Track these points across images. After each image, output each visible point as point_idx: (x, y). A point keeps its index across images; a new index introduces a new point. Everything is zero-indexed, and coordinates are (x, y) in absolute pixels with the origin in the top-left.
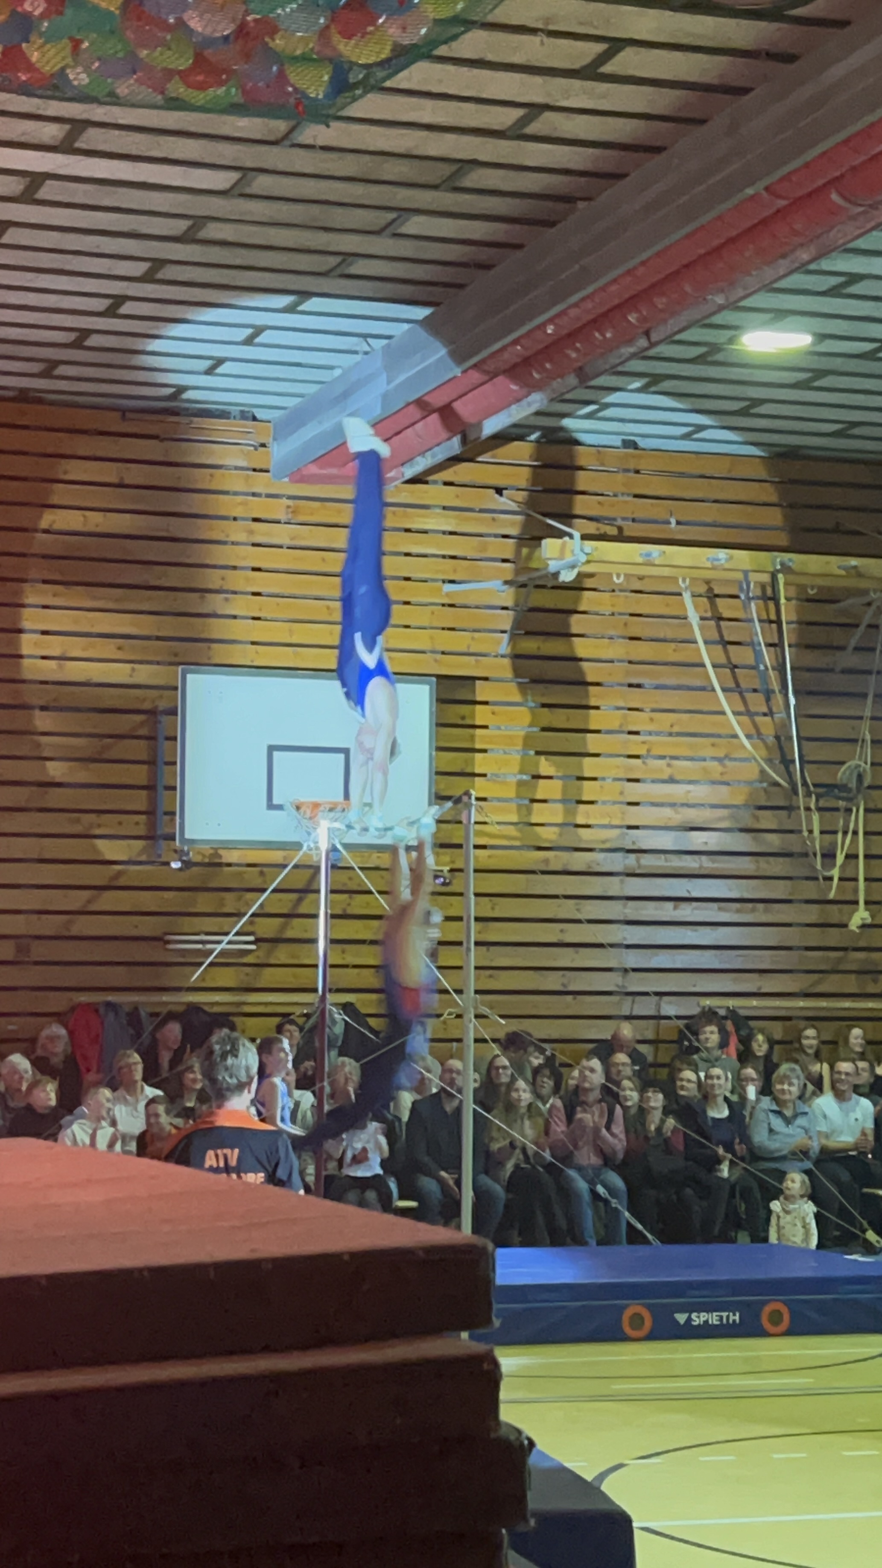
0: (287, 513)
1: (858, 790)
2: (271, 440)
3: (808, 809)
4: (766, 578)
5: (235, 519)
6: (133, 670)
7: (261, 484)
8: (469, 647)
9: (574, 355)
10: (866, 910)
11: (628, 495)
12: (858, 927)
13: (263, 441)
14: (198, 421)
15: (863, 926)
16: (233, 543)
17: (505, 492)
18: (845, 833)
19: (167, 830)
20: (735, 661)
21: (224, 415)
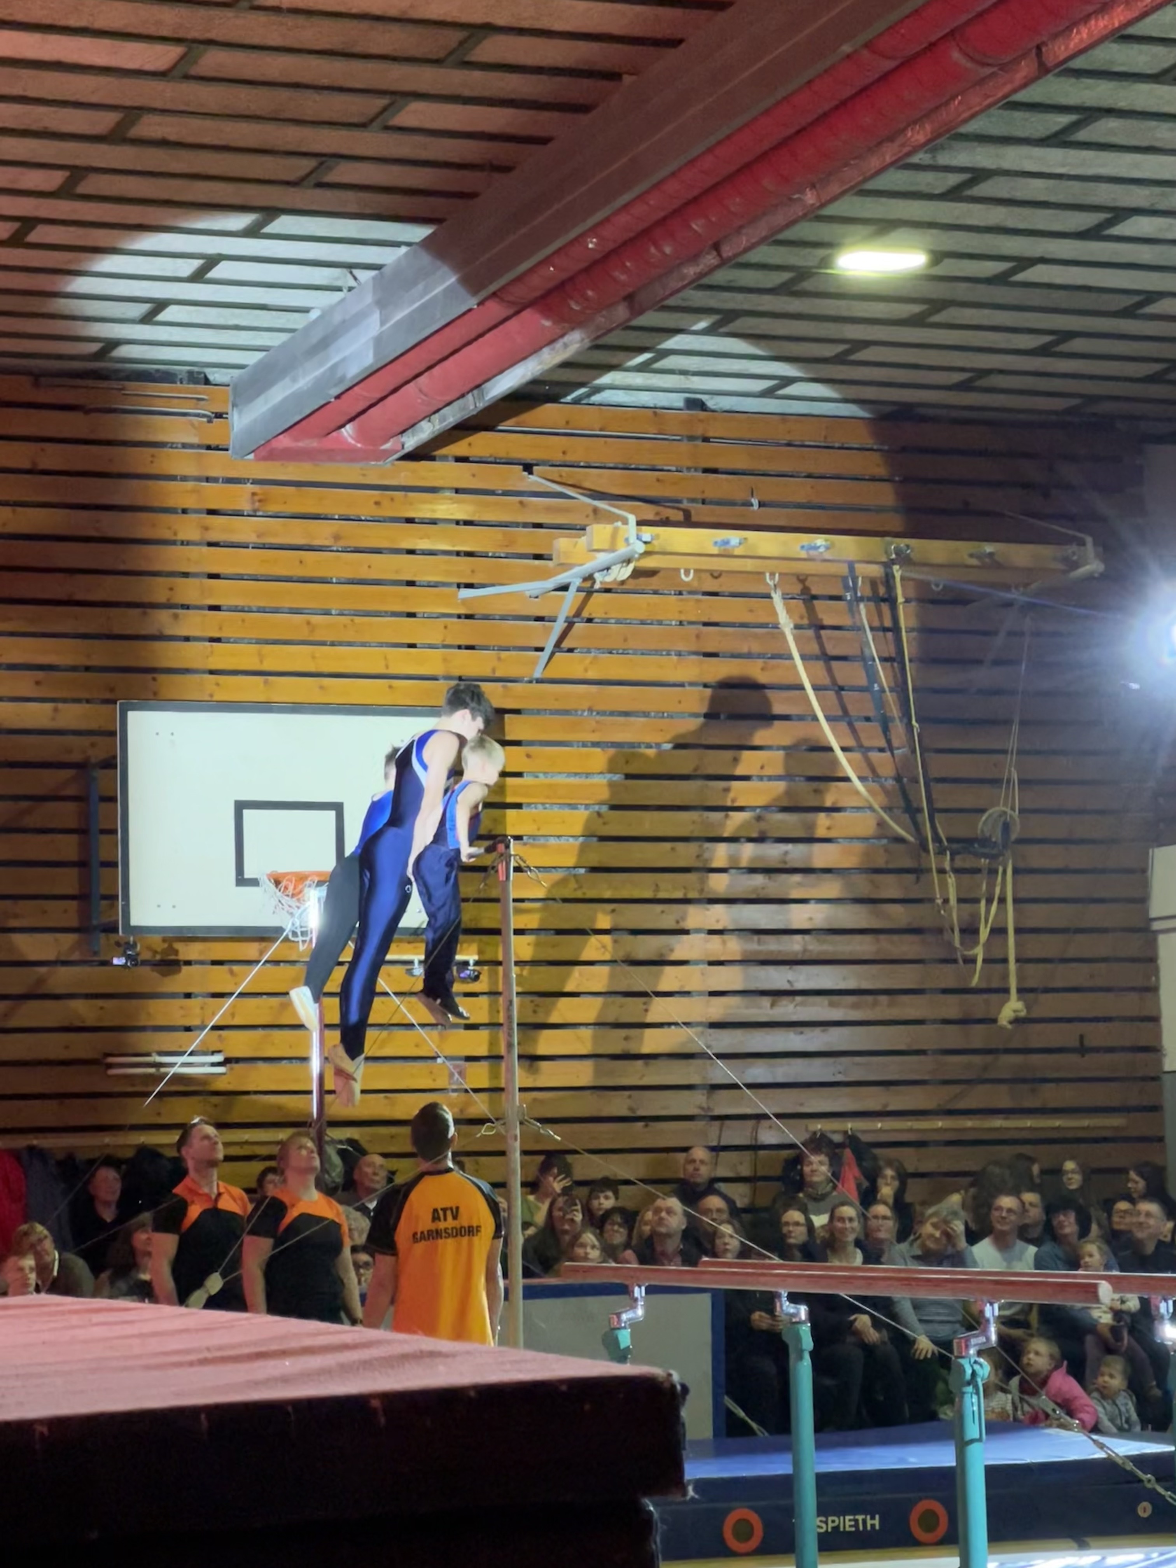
0: (253, 503)
1: (1005, 846)
2: (230, 407)
3: (941, 871)
4: (876, 571)
5: (184, 511)
6: (56, 710)
7: (216, 464)
8: (494, 670)
9: (623, 277)
10: (1019, 999)
11: (696, 470)
12: (1011, 1022)
13: (218, 410)
14: (133, 387)
15: (1016, 1021)
16: (182, 543)
17: (535, 468)
18: (989, 901)
19: (105, 919)
20: (840, 682)
21: (167, 377)
